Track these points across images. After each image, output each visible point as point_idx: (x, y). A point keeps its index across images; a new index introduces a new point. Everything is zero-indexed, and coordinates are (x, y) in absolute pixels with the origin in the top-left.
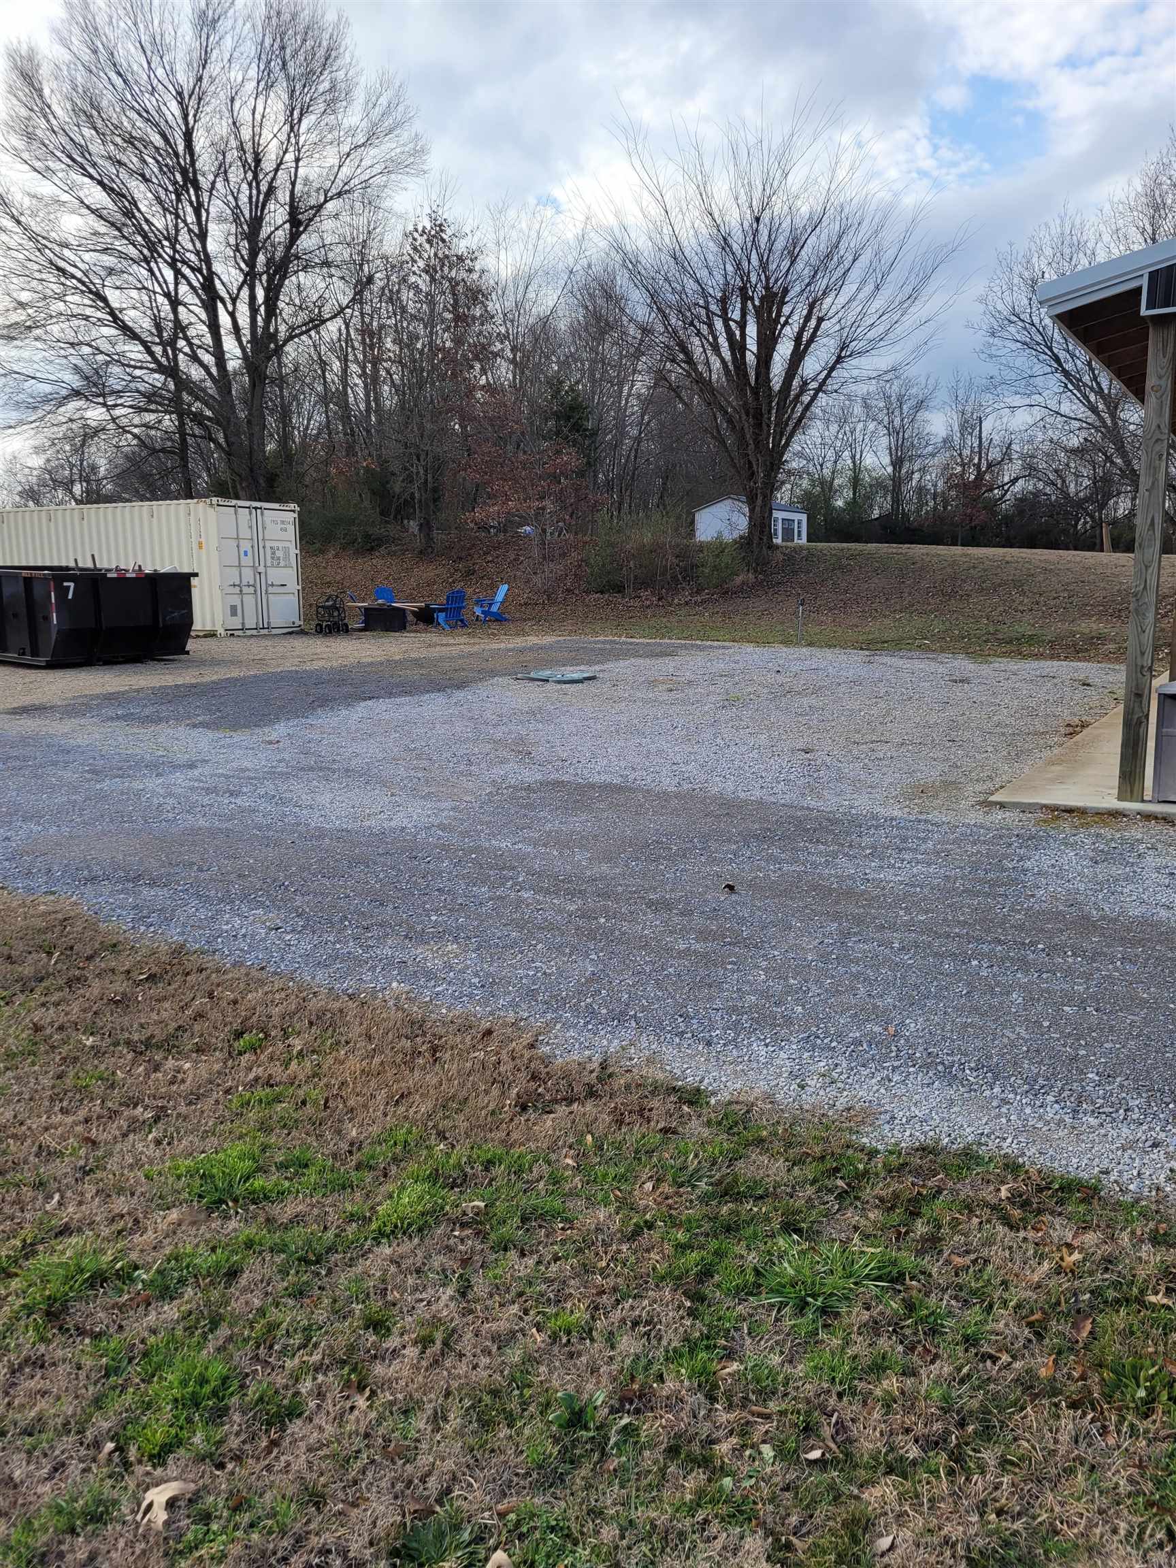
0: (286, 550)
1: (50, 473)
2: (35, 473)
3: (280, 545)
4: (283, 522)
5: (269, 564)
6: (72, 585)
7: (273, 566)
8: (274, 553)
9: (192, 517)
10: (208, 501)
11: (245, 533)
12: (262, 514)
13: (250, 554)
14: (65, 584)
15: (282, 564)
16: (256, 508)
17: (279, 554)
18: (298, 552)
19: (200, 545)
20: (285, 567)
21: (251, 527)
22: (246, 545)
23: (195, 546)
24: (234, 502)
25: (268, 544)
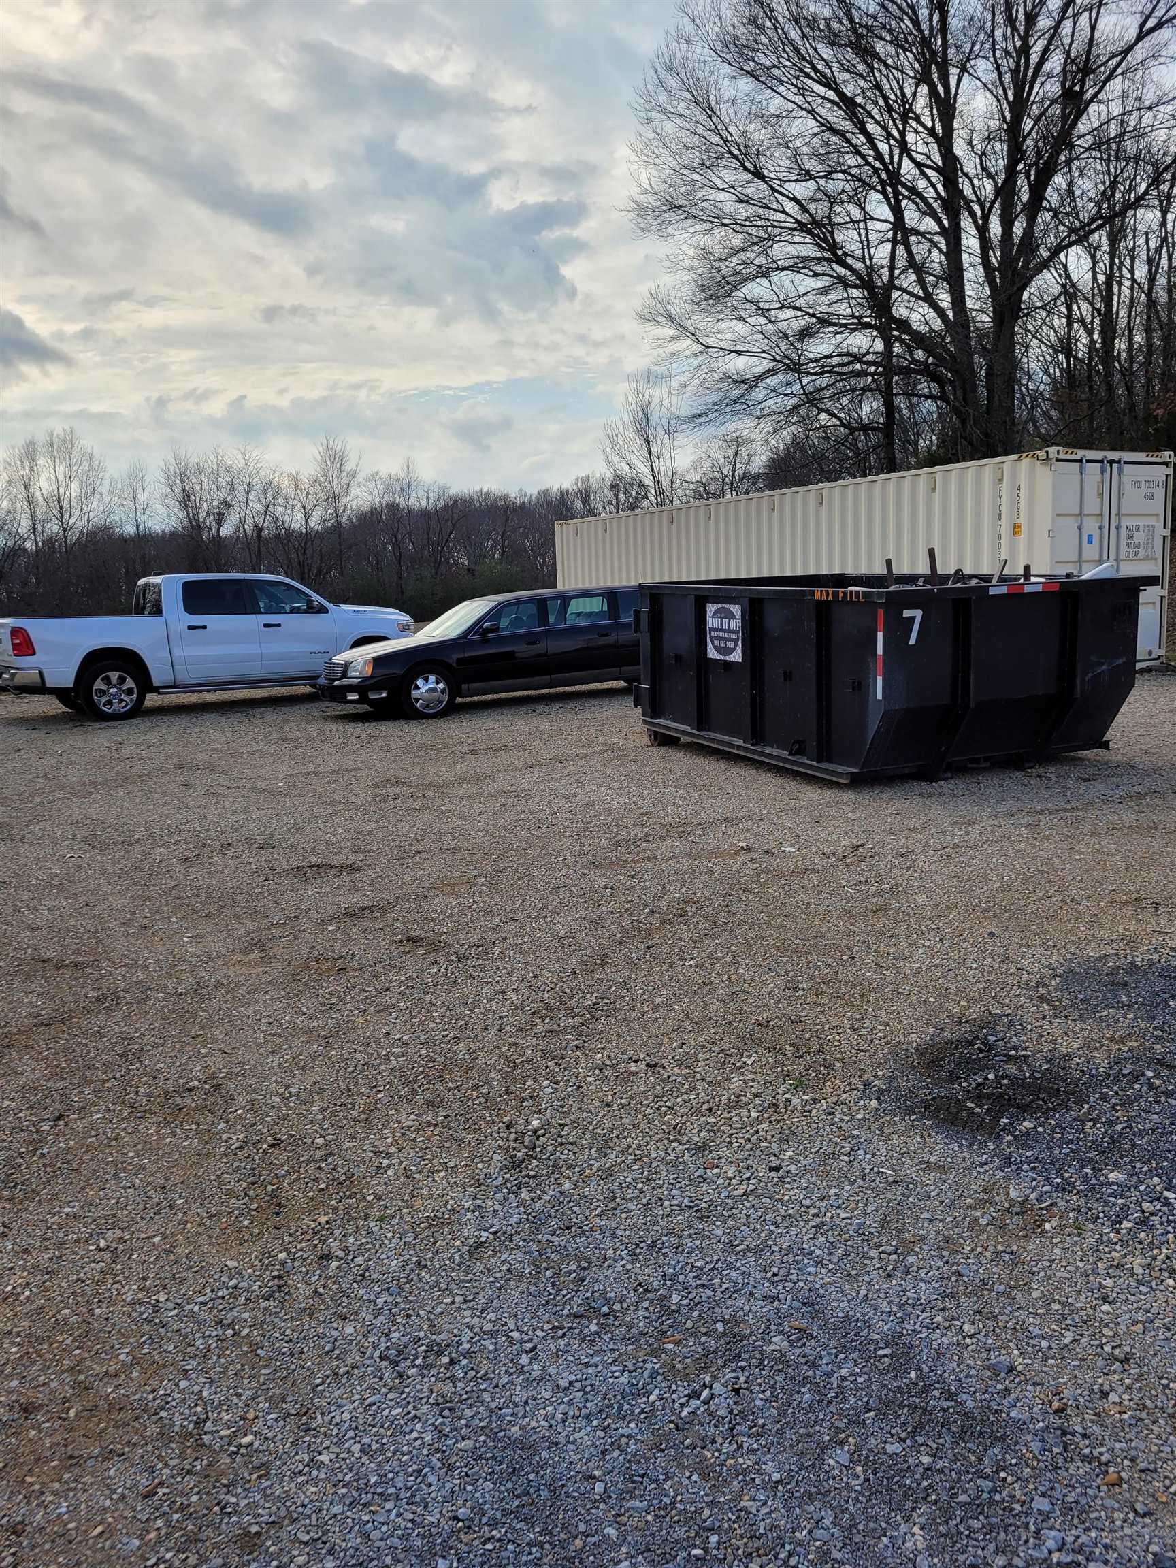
0: (1150, 530)
1: (705, 485)
2: (692, 486)
3: (1142, 522)
4: (1149, 484)
5: (1122, 556)
6: (918, 614)
7: (1127, 559)
8: (1130, 537)
9: (1004, 485)
10: (1041, 454)
11: (1092, 505)
12: (1120, 472)
13: (1096, 540)
14: (907, 613)
15: (1142, 553)
16: (1111, 462)
17: (1139, 537)
18: (1167, 532)
19: (1016, 530)
20: (1147, 558)
21: (1101, 495)
22: (1091, 526)
23: (1005, 531)
24: (1080, 454)
25: (1125, 522)
